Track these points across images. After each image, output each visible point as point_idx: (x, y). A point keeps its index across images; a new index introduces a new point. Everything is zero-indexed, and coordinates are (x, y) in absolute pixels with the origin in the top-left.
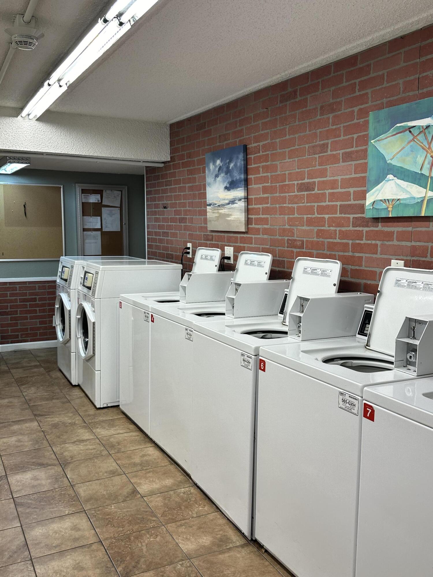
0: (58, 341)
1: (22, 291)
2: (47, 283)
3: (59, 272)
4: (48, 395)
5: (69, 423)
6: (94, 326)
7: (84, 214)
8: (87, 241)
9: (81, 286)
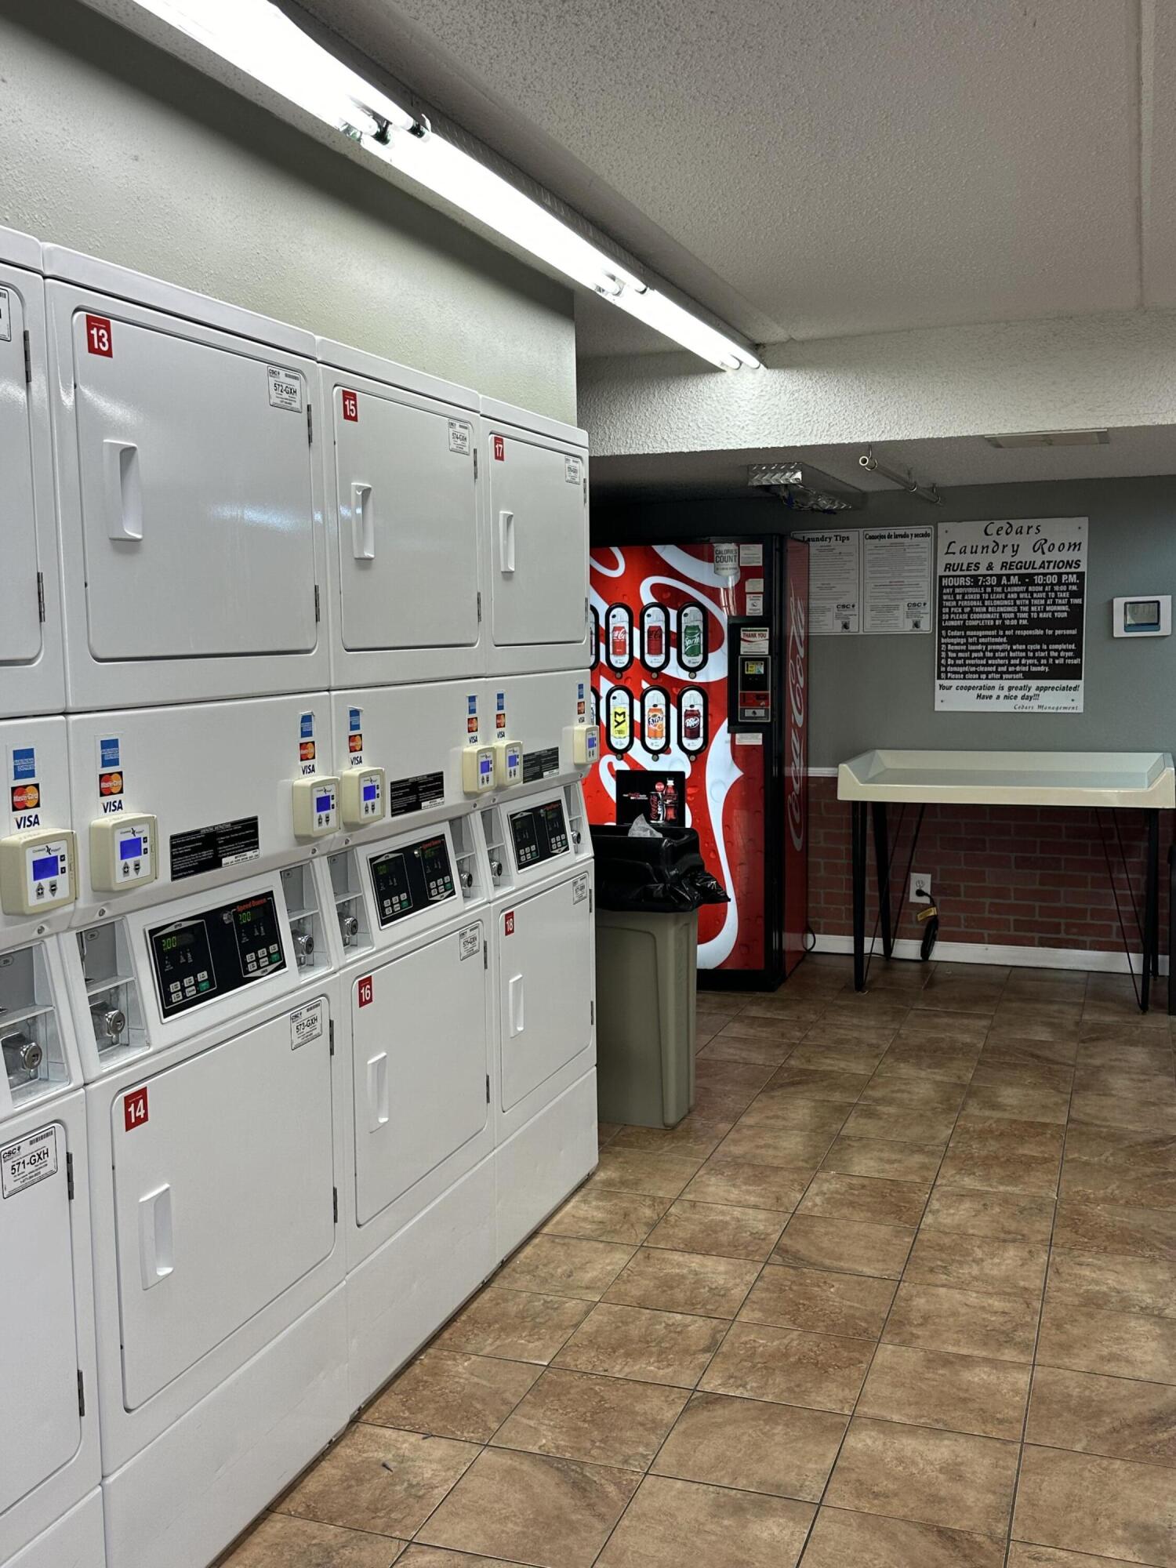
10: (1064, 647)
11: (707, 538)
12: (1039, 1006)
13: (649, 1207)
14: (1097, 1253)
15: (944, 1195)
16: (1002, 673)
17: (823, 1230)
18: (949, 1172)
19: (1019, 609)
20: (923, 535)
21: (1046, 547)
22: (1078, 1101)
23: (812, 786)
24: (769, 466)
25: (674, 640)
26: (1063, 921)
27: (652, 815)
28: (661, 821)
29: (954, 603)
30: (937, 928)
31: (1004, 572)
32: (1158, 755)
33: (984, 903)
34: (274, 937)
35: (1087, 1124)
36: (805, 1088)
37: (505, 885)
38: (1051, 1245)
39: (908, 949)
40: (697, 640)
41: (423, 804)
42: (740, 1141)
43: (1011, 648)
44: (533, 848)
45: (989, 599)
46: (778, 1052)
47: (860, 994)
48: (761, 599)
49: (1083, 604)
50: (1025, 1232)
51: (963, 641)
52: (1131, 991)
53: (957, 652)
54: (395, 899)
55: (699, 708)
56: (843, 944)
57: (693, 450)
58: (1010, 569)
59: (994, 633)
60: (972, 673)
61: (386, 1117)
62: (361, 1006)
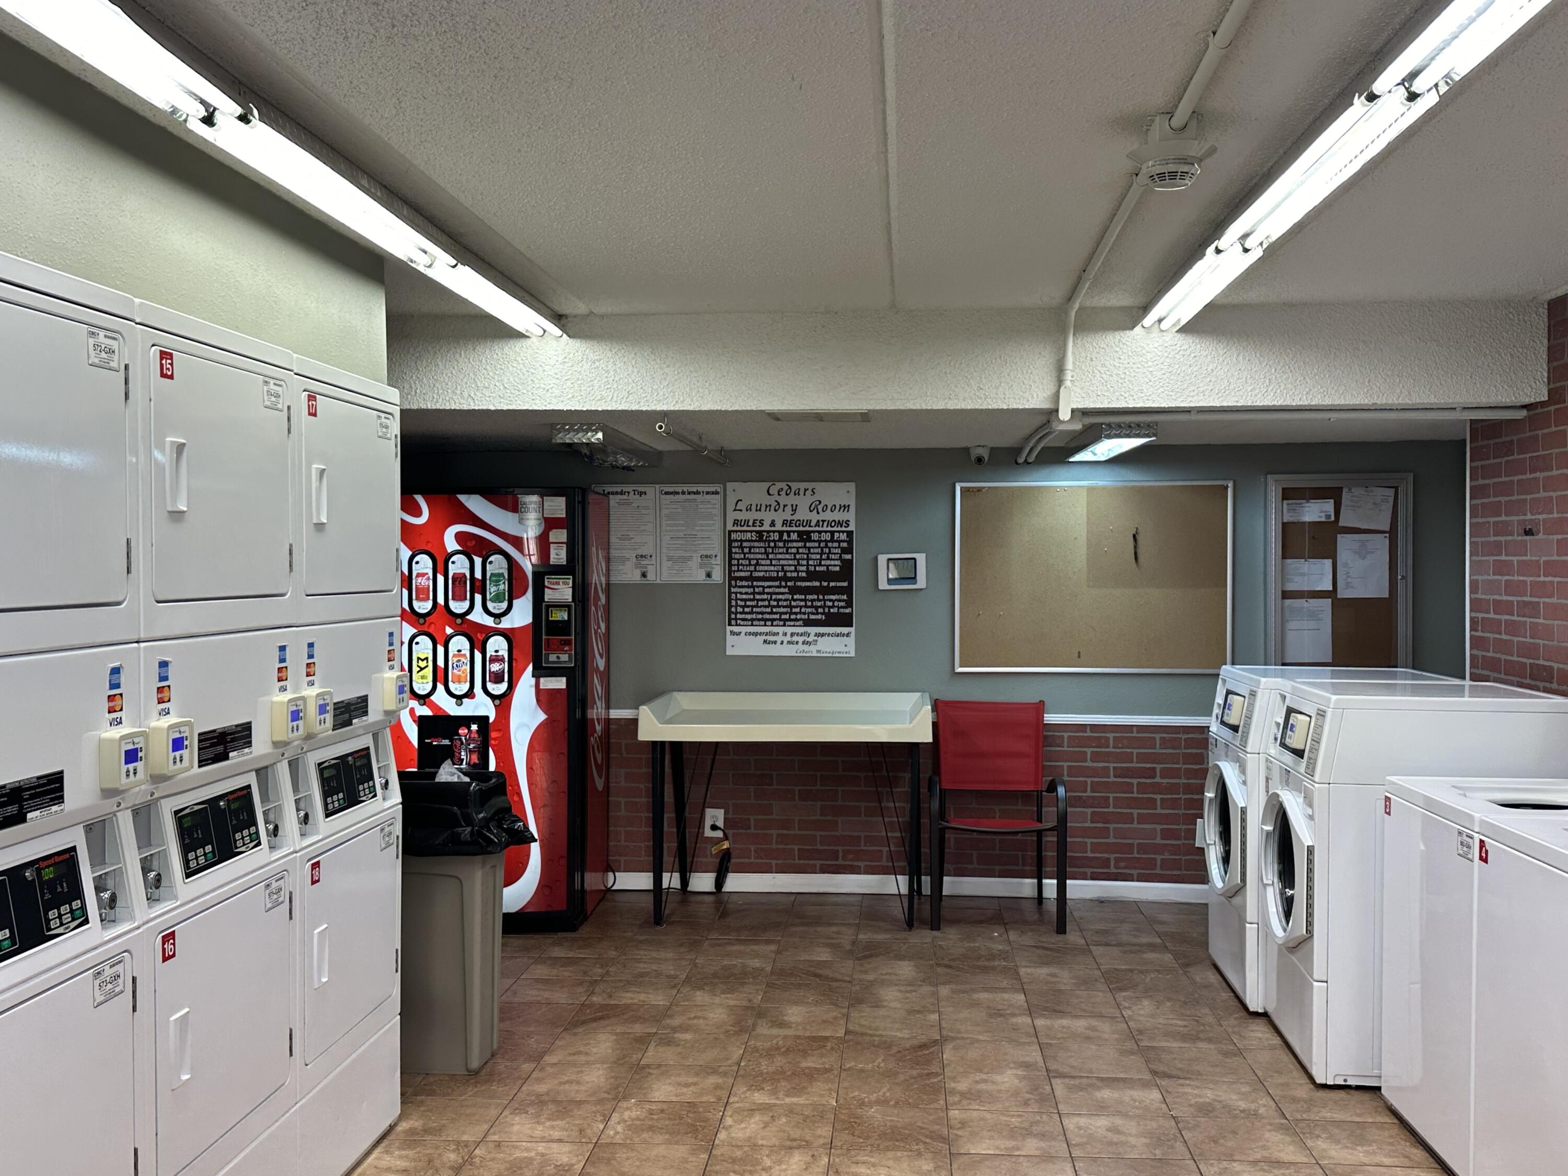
0: (1211, 887)
1: (1122, 748)
2: (1184, 733)
3: (1216, 706)
4: (1185, 1026)
5: (1242, 1109)
6: (1310, 857)
7: (1286, 553)
8: (1292, 625)
9: (1275, 747)
10: (838, 597)
11: (512, 490)
12: (819, 929)
13: (454, 1151)
14: (871, 1152)
15: (738, 1111)
16: (785, 620)
17: (624, 1156)
18: (741, 1089)
19: (798, 562)
20: (713, 493)
21: (820, 508)
22: (854, 1014)
23: (613, 727)
24: (572, 425)
25: (479, 587)
26: (840, 848)
27: (456, 760)
28: (464, 766)
29: (742, 556)
30: (729, 861)
31: (785, 529)
32: (919, 694)
33: (771, 835)
34: (77, 892)
35: (862, 1034)
36: (607, 1022)
37: (312, 834)
38: (831, 1148)
39: (703, 882)
40: (502, 587)
41: (231, 754)
42: (544, 1079)
43: (793, 597)
44: (341, 796)
45: (773, 553)
46: (580, 990)
47: (658, 928)
48: (565, 549)
49: (852, 560)
50: (808, 1138)
51: (751, 590)
52: (898, 911)
53: (745, 600)
54: (200, 852)
55: (504, 653)
56: (641, 881)
57: (500, 408)
58: (790, 526)
59: (777, 583)
60: (759, 620)
61: (188, 1074)
62: (163, 961)
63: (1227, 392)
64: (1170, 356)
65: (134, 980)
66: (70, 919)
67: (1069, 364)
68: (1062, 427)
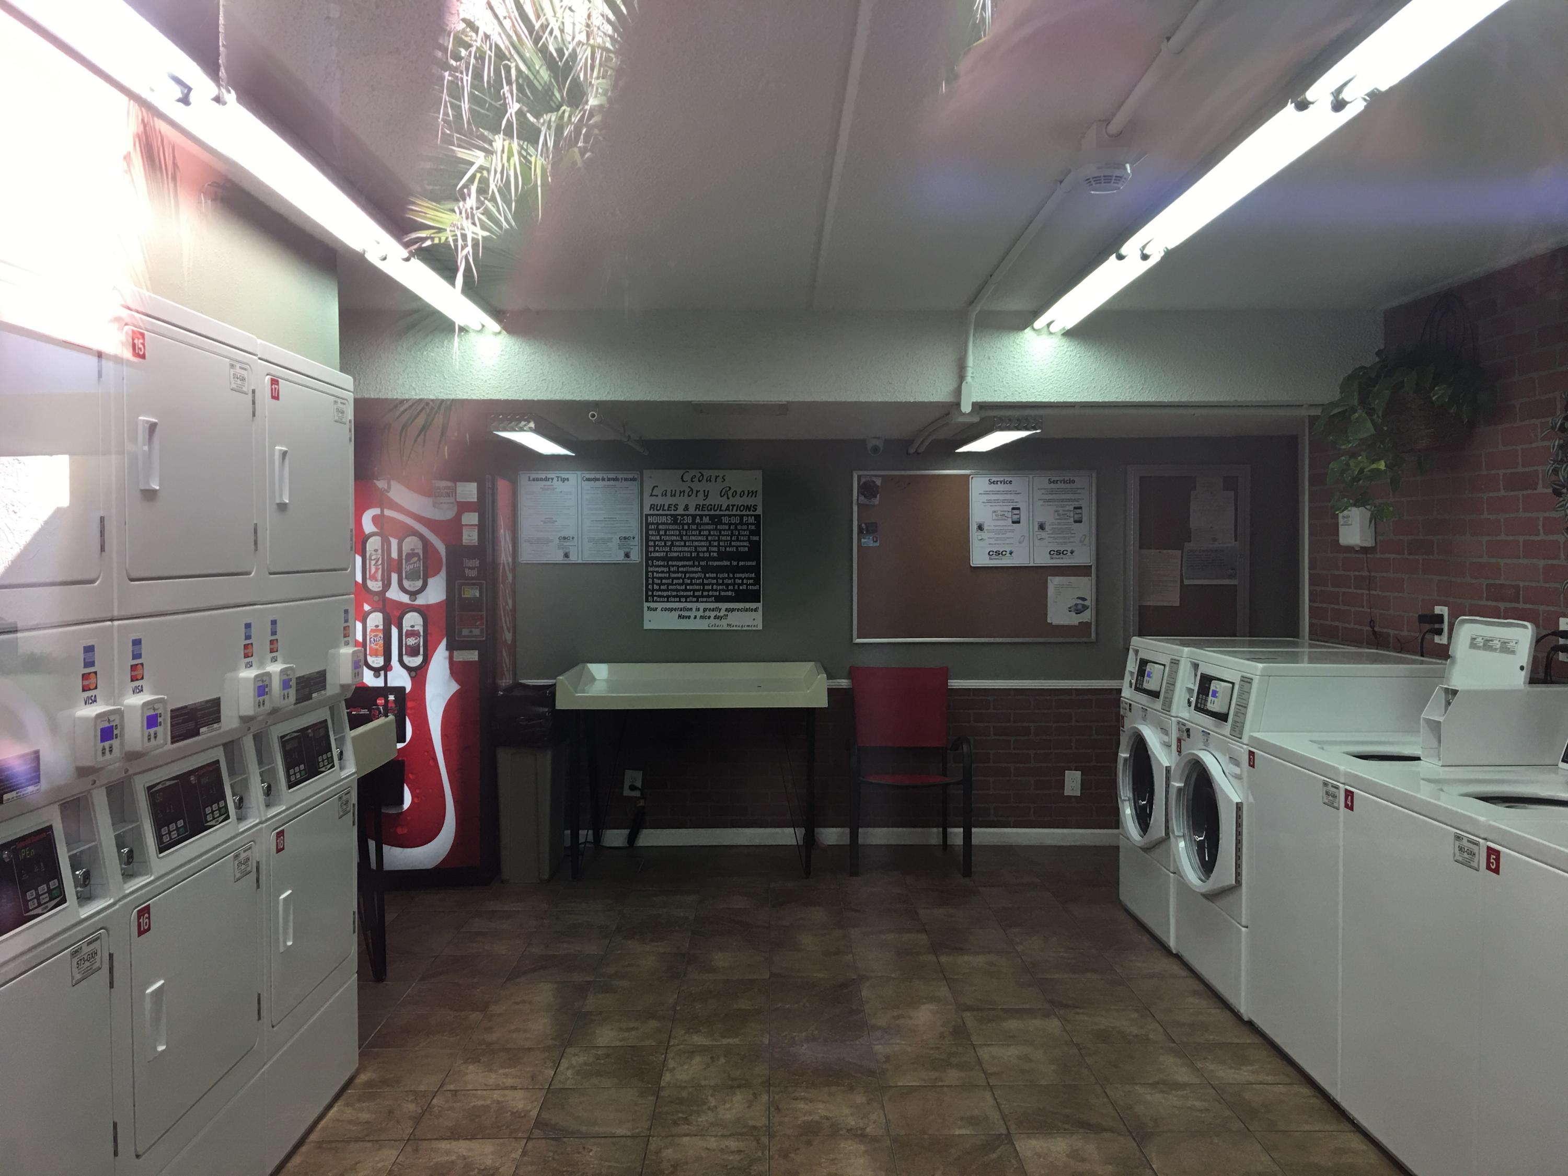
0: (1122, 833)
3: (1127, 673)
4: (1072, 958)
5: (1134, 1034)
6: (1239, 813)
9: (1189, 711)
10: (747, 575)
12: (734, 879)
13: (412, 1101)
14: (807, 1088)
15: (679, 1053)
16: (698, 597)
17: (577, 1101)
18: (679, 1032)
19: (710, 544)
20: (631, 480)
21: (730, 493)
22: (776, 958)
24: (506, 415)
25: (395, 566)
29: (658, 538)
30: (645, 818)
31: (698, 512)
32: (813, 664)
34: (54, 871)
35: (786, 976)
36: (546, 972)
37: (276, 805)
38: (770, 1086)
39: (615, 838)
40: (417, 566)
41: (202, 730)
42: (492, 1028)
43: (705, 575)
44: (302, 767)
45: (686, 535)
46: (518, 941)
47: (577, 882)
48: (476, 531)
49: (759, 541)
50: (747, 1077)
51: (666, 569)
52: (796, 860)
53: (661, 578)
54: (172, 826)
55: (419, 628)
58: (702, 510)
59: (691, 563)
60: (674, 597)
61: (163, 1045)
62: (139, 935)
63: (1108, 389)
64: (1058, 356)
65: (111, 956)
66: (48, 899)
67: (970, 362)
68: (961, 419)
